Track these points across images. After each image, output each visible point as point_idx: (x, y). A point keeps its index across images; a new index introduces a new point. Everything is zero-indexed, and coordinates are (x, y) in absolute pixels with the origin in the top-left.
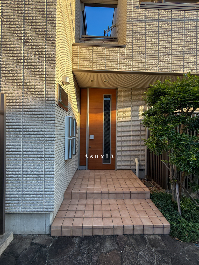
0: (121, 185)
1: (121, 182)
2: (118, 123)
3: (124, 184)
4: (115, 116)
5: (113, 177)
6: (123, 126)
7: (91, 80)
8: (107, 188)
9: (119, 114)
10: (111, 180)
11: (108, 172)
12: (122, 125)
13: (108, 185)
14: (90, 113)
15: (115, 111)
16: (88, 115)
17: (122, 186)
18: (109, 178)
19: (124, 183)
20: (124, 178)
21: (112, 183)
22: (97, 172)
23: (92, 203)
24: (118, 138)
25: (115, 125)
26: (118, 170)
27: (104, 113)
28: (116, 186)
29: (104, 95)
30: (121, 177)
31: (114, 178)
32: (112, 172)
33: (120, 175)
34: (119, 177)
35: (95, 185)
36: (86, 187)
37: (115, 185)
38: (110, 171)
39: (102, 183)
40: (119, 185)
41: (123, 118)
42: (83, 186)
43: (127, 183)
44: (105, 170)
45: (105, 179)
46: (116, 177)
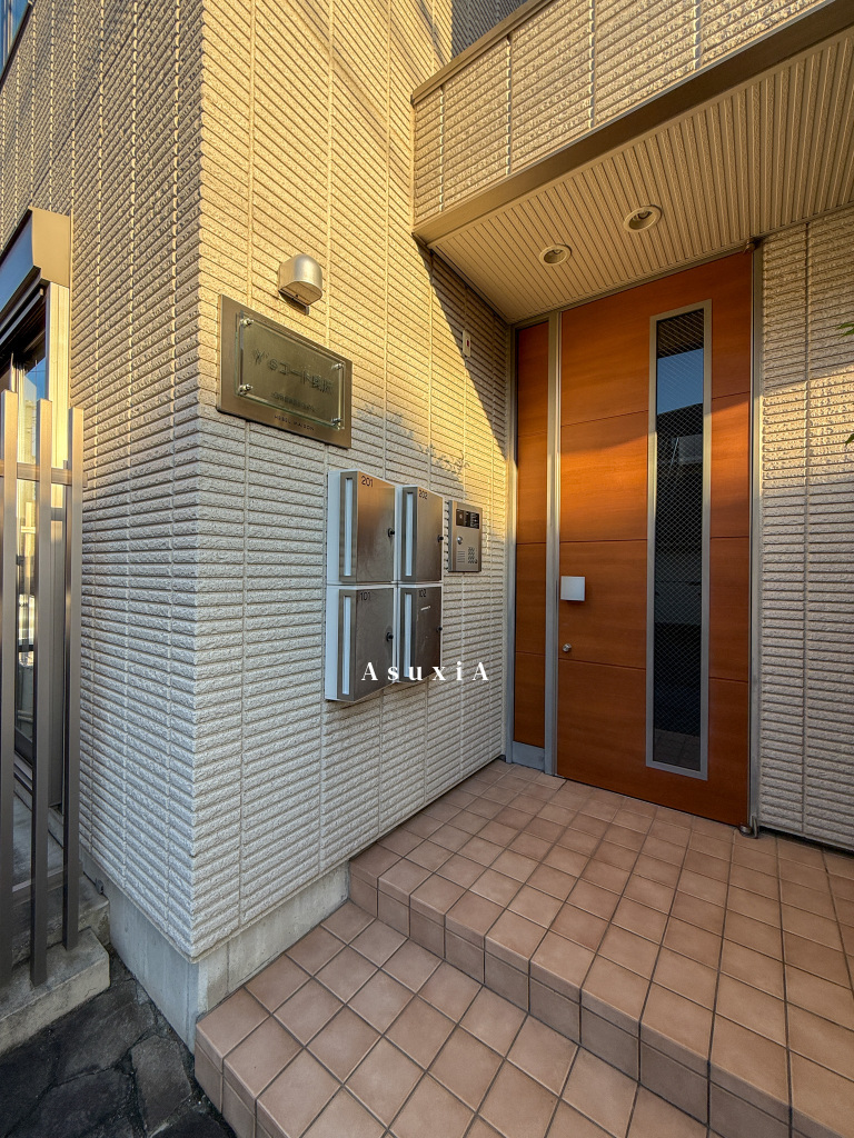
0: (728, 988)
1: (737, 959)
2: (769, 492)
3: (760, 984)
4: (741, 445)
5: (690, 883)
6: (821, 509)
7: (541, 256)
8: (587, 956)
9: (774, 428)
10: (661, 898)
11: (674, 830)
12: (812, 500)
13: (611, 937)
14: (563, 451)
15: (740, 410)
16: (555, 463)
17: (733, 1000)
18: (656, 882)
19: (769, 982)
20: (798, 925)
21: (654, 927)
22: (603, 805)
23: (455, 1011)
24: (767, 604)
25: (739, 508)
26: (768, 842)
27: (653, 439)
28: (672, 971)
29: (654, 319)
30: (767, 913)
31: (704, 891)
32: (713, 837)
33: (766, 885)
34: (740, 901)
35: (524, 895)
36: (465, 881)
37: (666, 958)
38: (703, 826)
39: (583, 897)
40: (707, 979)
41: (817, 451)
42: (452, 871)
43: (800, 990)
44: (664, 812)
45: (624, 875)
46: (720, 890)
